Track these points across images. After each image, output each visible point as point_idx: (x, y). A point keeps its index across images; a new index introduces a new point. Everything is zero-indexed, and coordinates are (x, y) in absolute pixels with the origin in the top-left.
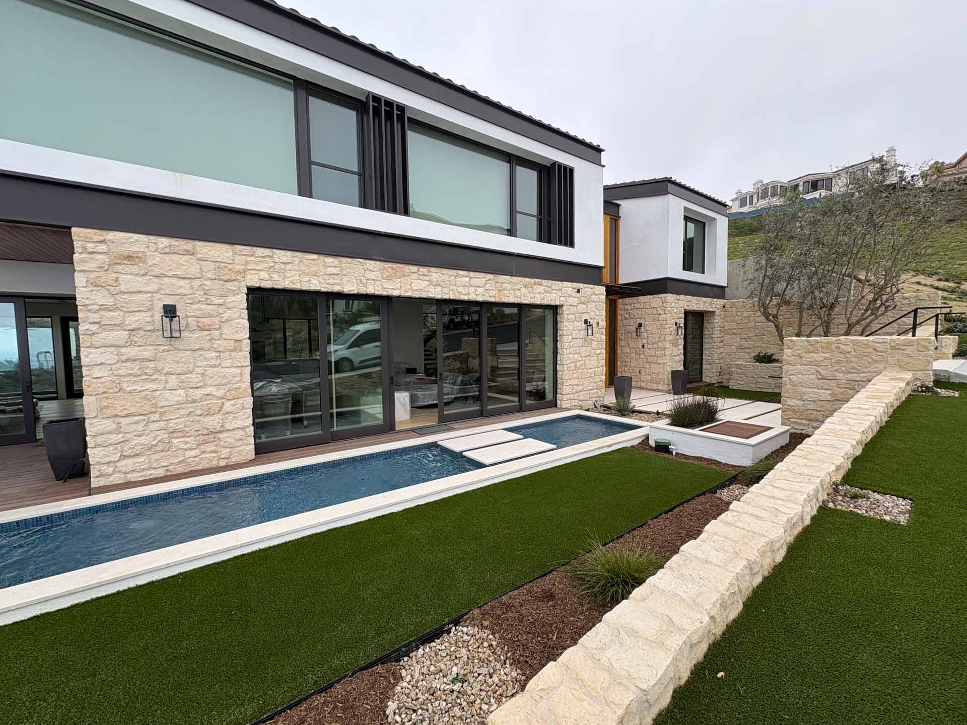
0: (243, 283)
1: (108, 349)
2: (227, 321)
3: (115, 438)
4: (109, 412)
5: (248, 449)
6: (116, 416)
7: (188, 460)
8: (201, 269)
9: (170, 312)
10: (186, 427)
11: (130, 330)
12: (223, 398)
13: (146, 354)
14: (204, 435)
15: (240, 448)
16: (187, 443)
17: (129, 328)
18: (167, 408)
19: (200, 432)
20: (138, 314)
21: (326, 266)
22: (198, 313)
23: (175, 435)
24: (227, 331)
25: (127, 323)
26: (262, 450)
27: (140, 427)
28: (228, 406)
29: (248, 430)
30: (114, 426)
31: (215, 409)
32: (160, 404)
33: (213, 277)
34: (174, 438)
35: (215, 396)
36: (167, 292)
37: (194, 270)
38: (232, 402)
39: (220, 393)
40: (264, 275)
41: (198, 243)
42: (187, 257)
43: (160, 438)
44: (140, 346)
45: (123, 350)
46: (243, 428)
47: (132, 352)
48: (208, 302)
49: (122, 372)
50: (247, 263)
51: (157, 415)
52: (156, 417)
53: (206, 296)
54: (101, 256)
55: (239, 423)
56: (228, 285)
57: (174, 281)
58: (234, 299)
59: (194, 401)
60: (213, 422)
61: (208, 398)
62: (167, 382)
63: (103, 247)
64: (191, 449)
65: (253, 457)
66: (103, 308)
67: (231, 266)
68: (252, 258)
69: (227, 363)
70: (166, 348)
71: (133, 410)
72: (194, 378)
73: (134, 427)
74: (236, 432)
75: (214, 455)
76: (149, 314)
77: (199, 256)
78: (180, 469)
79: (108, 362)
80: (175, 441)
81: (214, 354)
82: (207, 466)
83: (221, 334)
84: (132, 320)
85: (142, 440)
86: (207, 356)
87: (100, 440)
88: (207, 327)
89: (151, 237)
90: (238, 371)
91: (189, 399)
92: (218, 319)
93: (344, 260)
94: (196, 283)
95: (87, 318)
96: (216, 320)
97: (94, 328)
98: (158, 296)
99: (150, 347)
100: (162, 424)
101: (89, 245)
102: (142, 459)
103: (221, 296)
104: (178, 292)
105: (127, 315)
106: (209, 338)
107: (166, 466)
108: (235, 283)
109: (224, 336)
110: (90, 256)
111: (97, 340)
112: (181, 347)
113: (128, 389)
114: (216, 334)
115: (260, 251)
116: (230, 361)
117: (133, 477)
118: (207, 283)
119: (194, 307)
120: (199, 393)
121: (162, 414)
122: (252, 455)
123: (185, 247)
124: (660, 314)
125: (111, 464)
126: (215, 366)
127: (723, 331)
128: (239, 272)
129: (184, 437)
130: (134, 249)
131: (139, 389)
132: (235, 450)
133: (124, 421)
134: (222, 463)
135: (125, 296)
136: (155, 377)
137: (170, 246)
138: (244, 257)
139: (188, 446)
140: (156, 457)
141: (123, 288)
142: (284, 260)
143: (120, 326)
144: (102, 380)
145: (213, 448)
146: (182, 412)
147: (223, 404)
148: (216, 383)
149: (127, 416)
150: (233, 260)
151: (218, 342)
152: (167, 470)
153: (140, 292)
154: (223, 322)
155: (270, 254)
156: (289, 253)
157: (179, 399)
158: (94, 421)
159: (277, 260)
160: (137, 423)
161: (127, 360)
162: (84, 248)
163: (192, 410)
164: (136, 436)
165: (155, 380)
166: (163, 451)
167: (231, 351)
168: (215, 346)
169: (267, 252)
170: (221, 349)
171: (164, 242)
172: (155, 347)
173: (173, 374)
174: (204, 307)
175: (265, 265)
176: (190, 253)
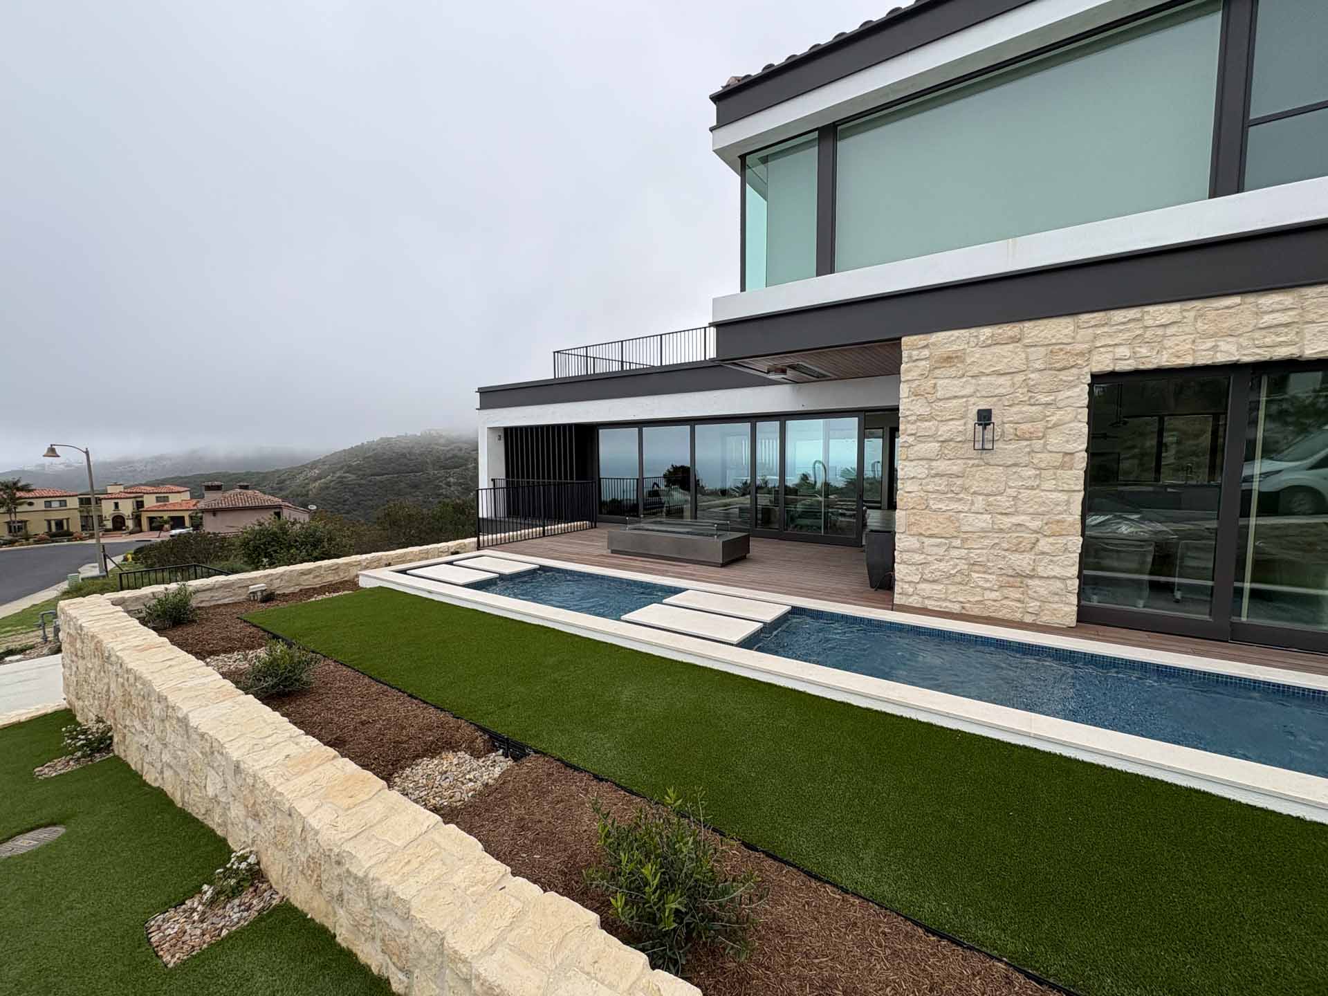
0: (1086, 370)
1: (921, 463)
2: (1055, 425)
3: (918, 558)
4: (915, 530)
5: (1068, 611)
6: (921, 534)
7: (986, 602)
8: (1027, 358)
9: (985, 418)
10: (988, 561)
11: (942, 442)
12: (1038, 533)
13: (955, 469)
14: (1008, 576)
15: (1055, 606)
16: (987, 581)
17: (941, 439)
18: (969, 535)
19: (1003, 572)
20: (951, 423)
21: (1259, 313)
22: (1016, 418)
23: (976, 568)
24: (1055, 440)
25: (939, 433)
26: (1088, 618)
27: (941, 551)
28: (1044, 545)
29: (1069, 582)
30: (918, 545)
31: (1025, 545)
32: (964, 529)
33: (1043, 367)
34: (975, 572)
35: (1027, 528)
36: (984, 393)
37: (1018, 362)
38: (1051, 540)
39: (1036, 524)
40: (1124, 351)
41: (1027, 324)
42: (1011, 347)
43: (959, 568)
44: (950, 459)
45: (934, 464)
46: (1063, 579)
47: (941, 466)
48: (1032, 401)
49: (930, 488)
50: (1096, 337)
51: (959, 542)
52: (957, 543)
53: (1030, 394)
54: (923, 363)
55: (1057, 571)
56: (1063, 376)
57: (992, 379)
58: (1069, 393)
59: (1001, 531)
60: (1022, 561)
61: (1019, 529)
62: (972, 503)
63: (926, 352)
64: (991, 590)
65: (1073, 624)
66: (921, 418)
67: (1069, 348)
68: (1106, 329)
69: (1050, 485)
70: (976, 462)
71: (936, 531)
72: (1004, 502)
73: (935, 550)
74: (1051, 582)
75: (1019, 605)
76: (962, 422)
77: (1026, 341)
78: (976, 611)
79: (919, 476)
80: (975, 575)
81: (1033, 472)
82: (1008, 616)
83: (1045, 445)
84: (944, 430)
85: (942, 566)
86: (1023, 474)
87: (905, 556)
88: (1027, 436)
89: (973, 330)
90: (1064, 497)
91: (996, 527)
92: (1043, 423)
94: (1019, 378)
95: (906, 430)
96: (1040, 425)
97: (911, 439)
98: (972, 400)
99: (959, 461)
100: (964, 552)
101: (915, 353)
102: (940, 587)
103: (1050, 392)
104: (997, 392)
105: (941, 424)
106: (1028, 450)
107: (961, 602)
108: (1074, 371)
109: (1048, 447)
110: (914, 364)
111: (912, 453)
112: (992, 462)
113: (933, 507)
114: (1038, 444)
115: (1119, 316)
116: (1054, 482)
117: (930, 604)
118: (1032, 376)
119: (1014, 409)
120: (1007, 521)
121: (964, 540)
122: (1072, 620)
123: (1010, 333)
125: (912, 585)
126: (1032, 488)
128: (1081, 354)
129: (985, 572)
130: (955, 347)
131: (944, 508)
132: (1047, 606)
133: (927, 541)
134: (1028, 619)
135: (941, 404)
136: (961, 496)
137: (993, 335)
138: (1090, 330)
139: (988, 585)
140: (953, 589)
141: (939, 395)
142: (1163, 321)
143: (933, 437)
144: (913, 495)
145: (1018, 596)
146: (986, 542)
147: (1038, 540)
148: (1031, 510)
149: (931, 536)
150: (1074, 338)
151: (1039, 455)
152: (963, 608)
153: (956, 397)
154: (1050, 428)
155: (1139, 315)
156: (1176, 307)
157: (984, 525)
158: (903, 536)
159: (1150, 323)
160: (938, 546)
161: (937, 475)
162: (910, 357)
163: (997, 541)
164: (936, 559)
165: (961, 500)
166: (960, 583)
167: (1056, 468)
168: (1035, 461)
169: (1133, 313)
170: (1043, 465)
171: (986, 331)
172: (964, 461)
173: (980, 494)
174: (1025, 408)
175: (1126, 336)
176: (1015, 340)
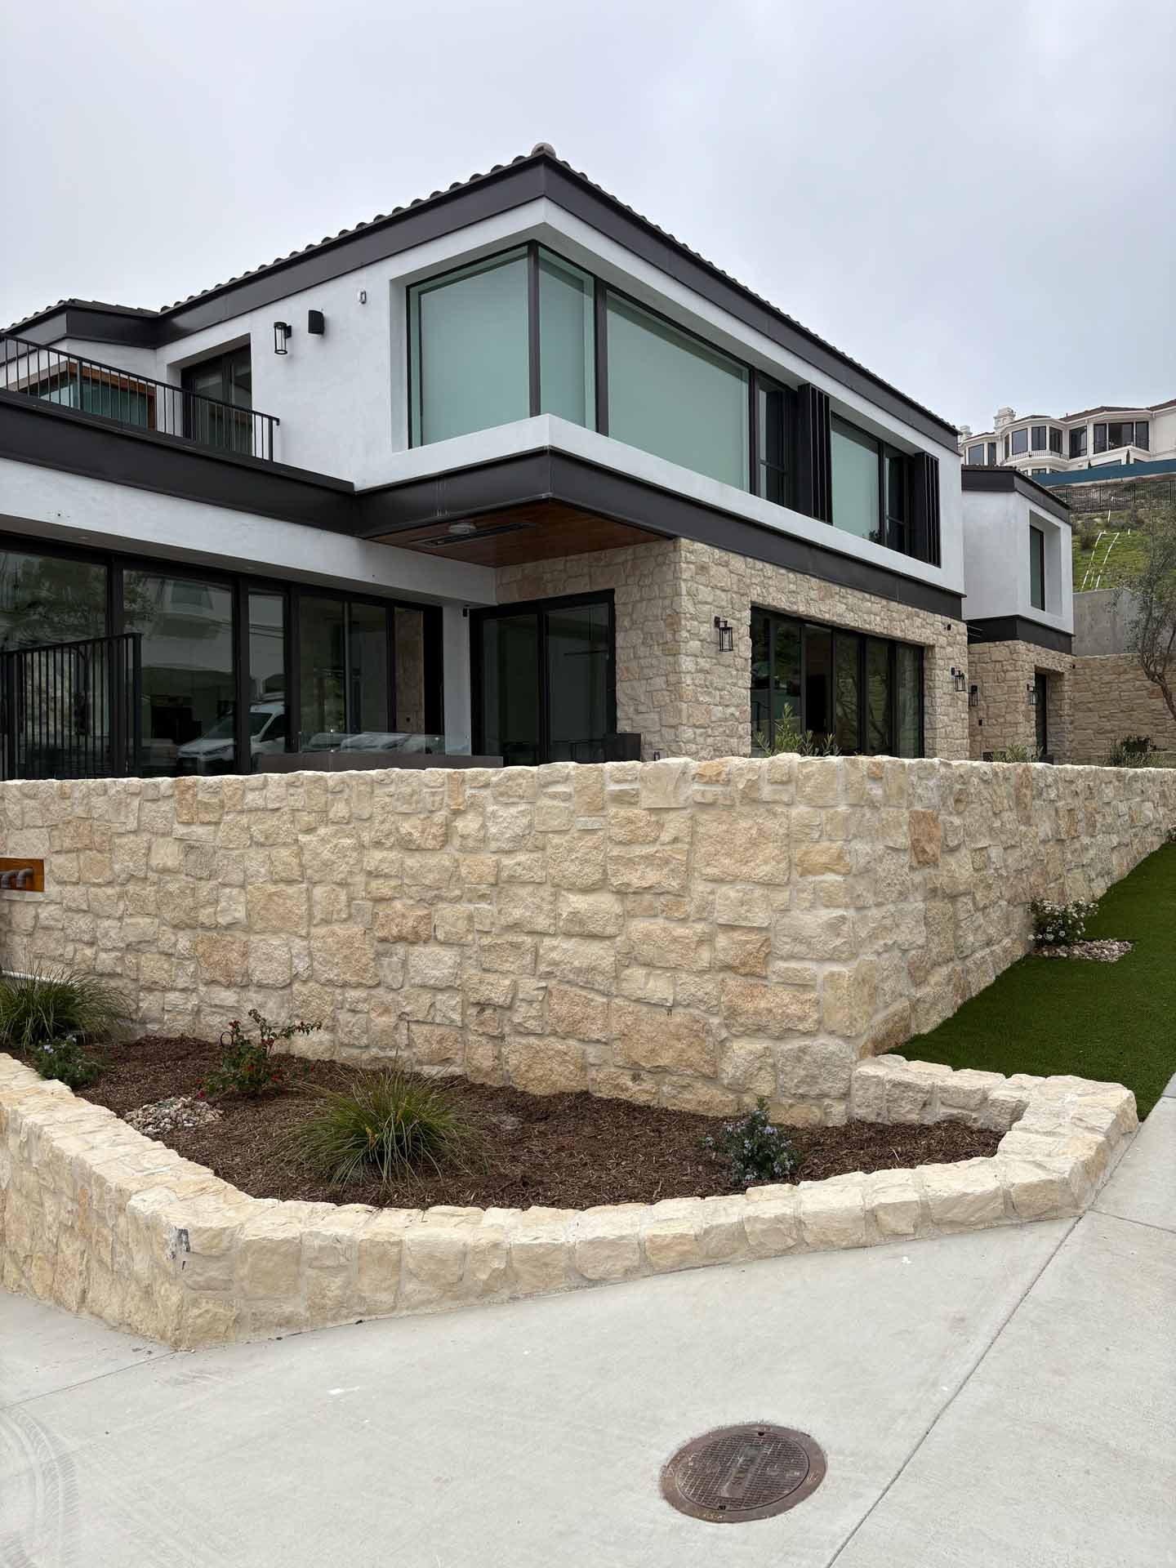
0: (750, 599)
2: (742, 637)
4: (691, 721)
6: (694, 725)
8: (731, 581)
9: (717, 624)
10: (722, 746)
12: (738, 720)
13: (707, 666)
17: (701, 638)
18: (715, 724)
23: (717, 753)
24: (743, 649)
27: (703, 740)
28: (741, 730)
31: (734, 730)
32: (712, 719)
33: (736, 590)
36: (718, 603)
37: (728, 582)
38: (743, 726)
39: (737, 714)
40: (759, 590)
41: (730, 555)
42: (725, 569)
44: (704, 657)
45: (698, 660)
47: (701, 662)
48: (734, 615)
49: (697, 682)
50: (752, 576)
52: (710, 731)
53: (733, 610)
54: (692, 566)
55: (745, 750)
56: (743, 600)
57: (721, 592)
58: (745, 614)
59: (727, 719)
60: (734, 744)
61: (733, 718)
63: (692, 557)
66: (692, 617)
67: (744, 579)
68: (754, 572)
69: (742, 683)
70: (716, 660)
71: (702, 722)
72: (727, 695)
73: (700, 739)
76: (708, 625)
77: (730, 568)
83: (740, 651)
84: (703, 631)
85: (704, 753)
86: (732, 673)
87: (688, 747)
89: (711, 548)
90: (745, 692)
91: (725, 716)
92: (738, 634)
93: (799, 575)
94: (728, 596)
97: (688, 635)
98: (712, 607)
101: (688, 555)
103: (740, 610)
105: (700, 624)
108: (746, 597)
109: (742, 654)
110: (687, 565)
111: (688, 647)
113: (699, 700)
114: (736, 650)
115: (757, 564)
116: (743, 681)
118: (733, 595)
123: (725, 558)
124: (1007, 671)
126: (735, 685)
127: (1075, 706)
128: (747, 586)
130: (704, 559)
131: (704, 701)
133: (699, 731)
136: (711, 689)
137: (719, 556)
138: (750, 570)
142: (768, 574)
144: (689, 688)
147: (739, 726)
148: (736, 703)
149: (699, 727)
150: (745, 573)
151: (738, 659)
153: (707, 602)
154: (740, 639)
155: (762, 567)
156: (770, 567)
157: (720, 715)
158: (685, 728)
159: (765, 574)
161: (700, 670)
163: (725, 728)
164: (701, 748)
165: (710, 693)
167: (744, 670)
168: (736, 664)
170: (739, 667)
171: (717, 552)
172: (711, 659)
174: (732, 620)
175: (759, 580)
176: (726, 564)
